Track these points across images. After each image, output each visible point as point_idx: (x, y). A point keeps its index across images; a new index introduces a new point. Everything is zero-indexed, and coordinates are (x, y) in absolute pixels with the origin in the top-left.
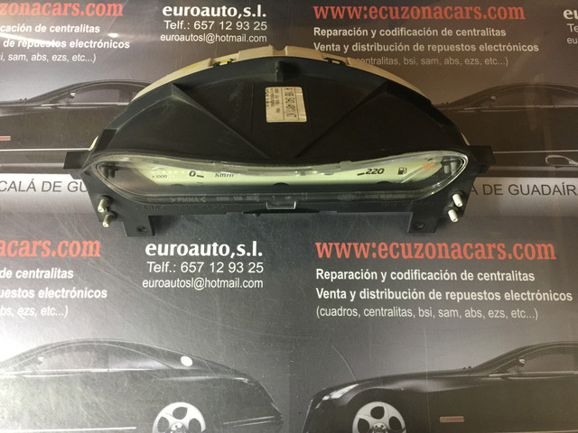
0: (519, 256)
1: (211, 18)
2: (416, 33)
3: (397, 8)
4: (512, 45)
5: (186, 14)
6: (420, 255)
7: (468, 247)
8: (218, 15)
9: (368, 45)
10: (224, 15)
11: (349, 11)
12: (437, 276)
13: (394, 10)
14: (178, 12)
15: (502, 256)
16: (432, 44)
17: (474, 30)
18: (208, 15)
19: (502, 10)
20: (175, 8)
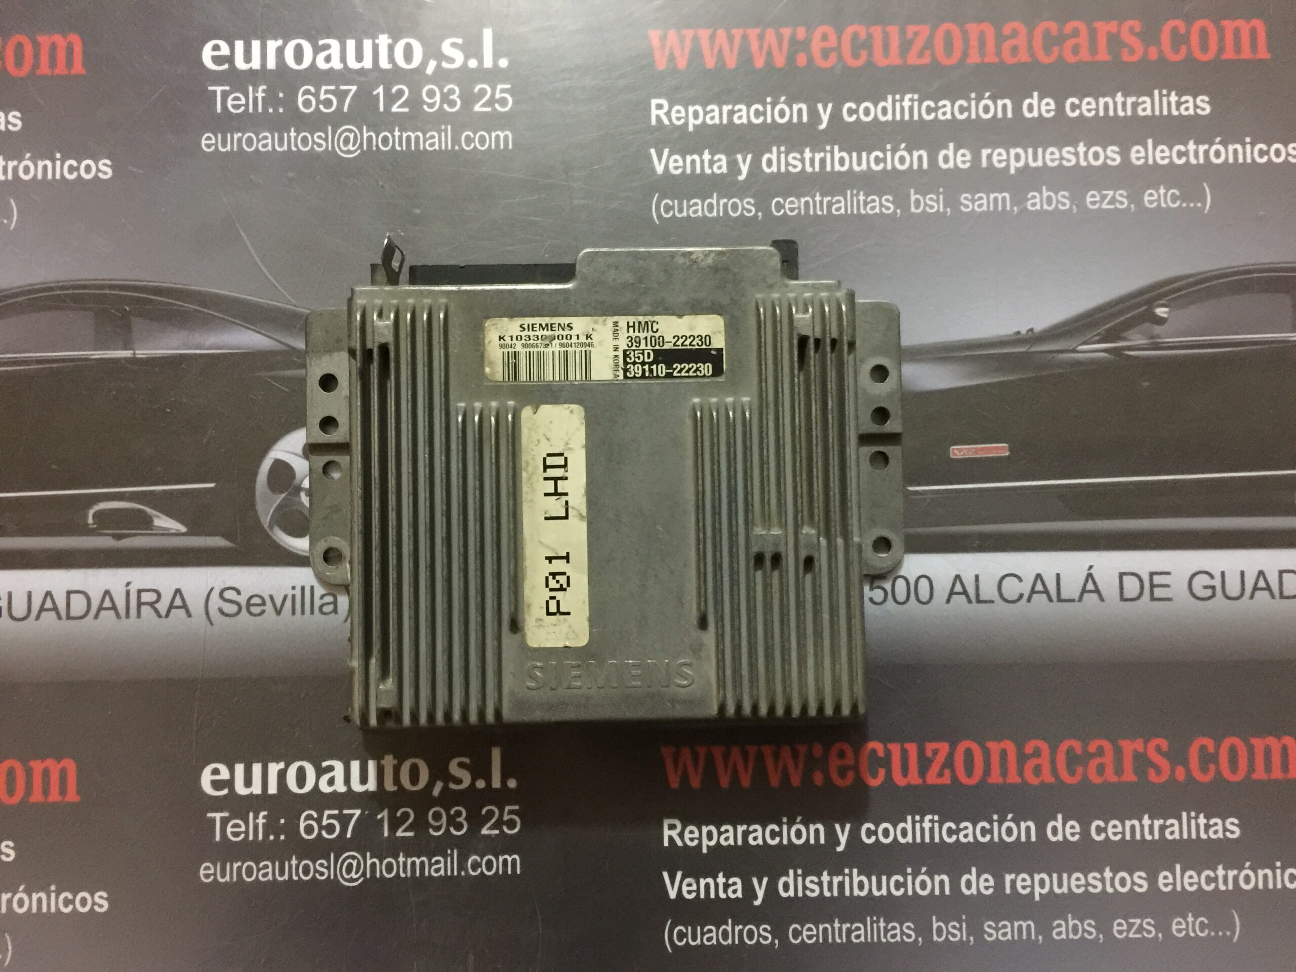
0: (1204, 770)
1: (346, 75)
2: (947, 110)
3: (894, 31)
4: (1225, 143)
5: (271, 64)
6: (941, 774)
7: (1070, 751)
8: (367, 63)
9: (808, 154)
10: (384, 64)
11: (755, 46)
12: (984, 832)
13: (886, 38)
14: (248, 58)
15: (1158, 771)
16: (994, 145)
17: (1119, 98)
18: (336, 64)
19: (1204, 32)
20: (239, 45)
